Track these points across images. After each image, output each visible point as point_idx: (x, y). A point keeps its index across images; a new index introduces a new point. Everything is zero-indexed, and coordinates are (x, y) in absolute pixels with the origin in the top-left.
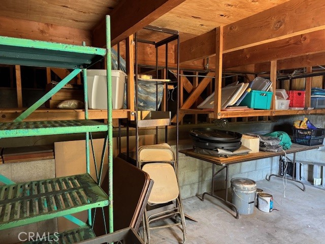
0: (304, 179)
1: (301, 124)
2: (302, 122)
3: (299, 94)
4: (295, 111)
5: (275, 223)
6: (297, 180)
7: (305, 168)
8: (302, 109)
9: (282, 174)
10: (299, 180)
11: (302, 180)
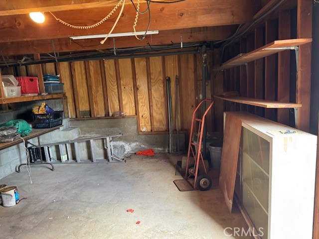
0: (54, 159)
1: (40, 110)
2: (40, 107)
3: (32, 80)
4: (30, 97)
5: (21, 213)
6: (47, 162)
7: (52, 150)
8: (36, 95)
9: (33, 161)
10: (49, 162)
11: (52, 160)
